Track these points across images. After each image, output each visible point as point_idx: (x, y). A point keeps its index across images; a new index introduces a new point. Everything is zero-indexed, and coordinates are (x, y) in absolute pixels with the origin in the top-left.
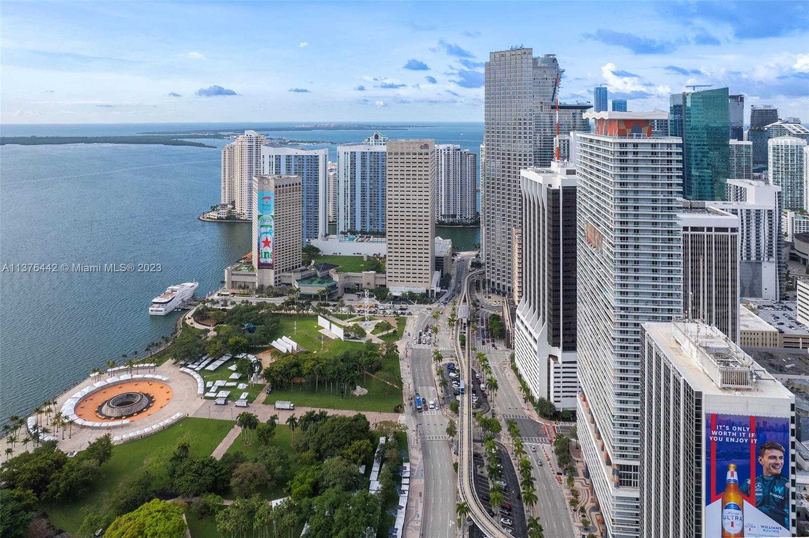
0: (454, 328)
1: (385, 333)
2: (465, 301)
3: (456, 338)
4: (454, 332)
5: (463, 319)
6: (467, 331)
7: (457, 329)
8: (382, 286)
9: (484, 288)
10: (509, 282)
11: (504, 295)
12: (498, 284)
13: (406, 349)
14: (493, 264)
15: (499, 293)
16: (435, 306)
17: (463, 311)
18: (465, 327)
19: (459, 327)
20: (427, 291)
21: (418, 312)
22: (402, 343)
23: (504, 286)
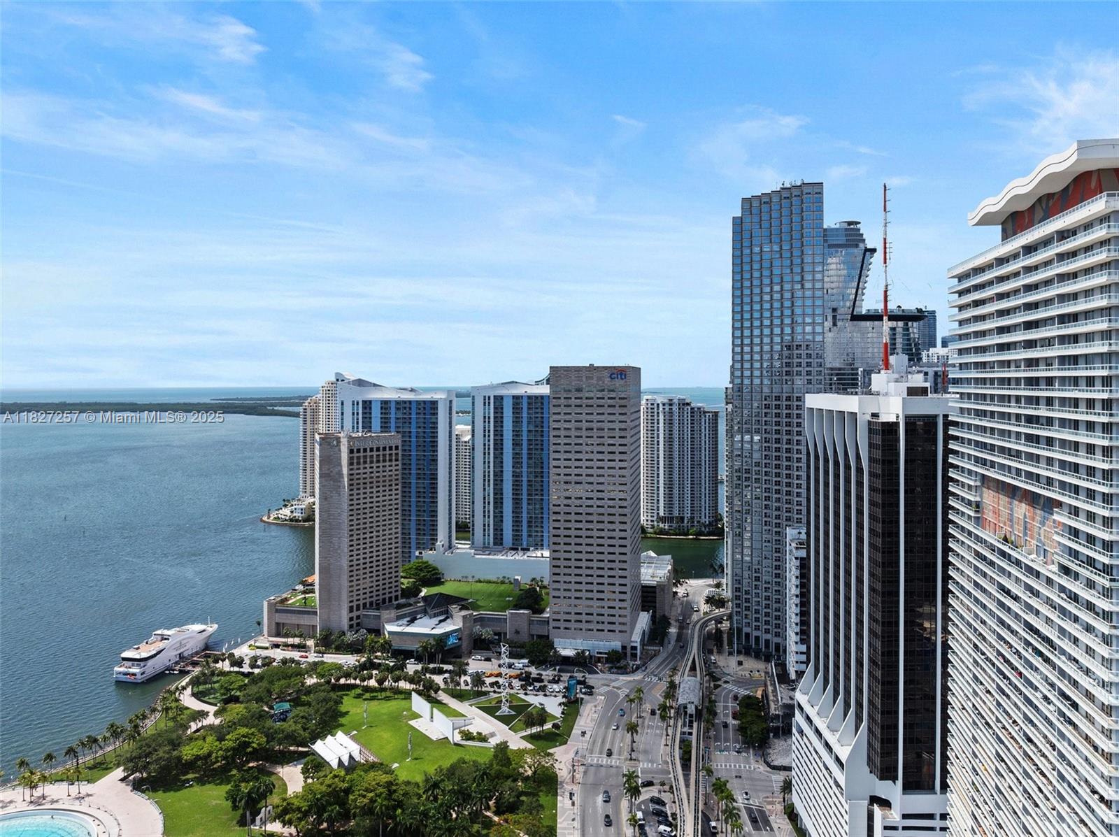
0: (672, 722)
1: (535, 730)
2: (693, 668)
3: (673, 746)
4: (670, 732)
5: (689, 706)
6: (695, 731)
7: (675, 726)
8: (540, 637)
9: (730, 644)
10: (777, 635)
11: (768, 660)
12: (757, 638)
13: (574, 766)
14: (747, 600)
15: (757, 657)
16: (638, 677)
17: (689, 690)
18: (691, 722)
19: (680, 724)
20: (624, 648)
21: (606, 689)
22: (566, 752)
23: (767, 642)
